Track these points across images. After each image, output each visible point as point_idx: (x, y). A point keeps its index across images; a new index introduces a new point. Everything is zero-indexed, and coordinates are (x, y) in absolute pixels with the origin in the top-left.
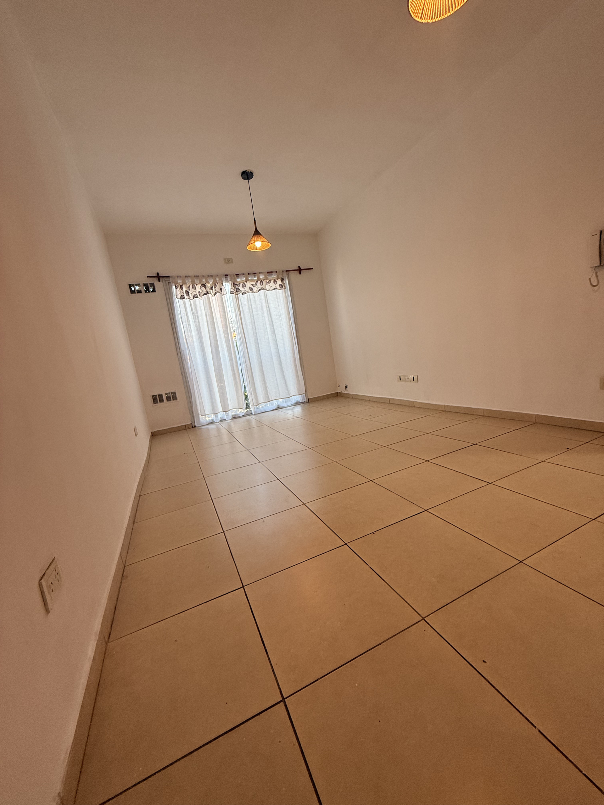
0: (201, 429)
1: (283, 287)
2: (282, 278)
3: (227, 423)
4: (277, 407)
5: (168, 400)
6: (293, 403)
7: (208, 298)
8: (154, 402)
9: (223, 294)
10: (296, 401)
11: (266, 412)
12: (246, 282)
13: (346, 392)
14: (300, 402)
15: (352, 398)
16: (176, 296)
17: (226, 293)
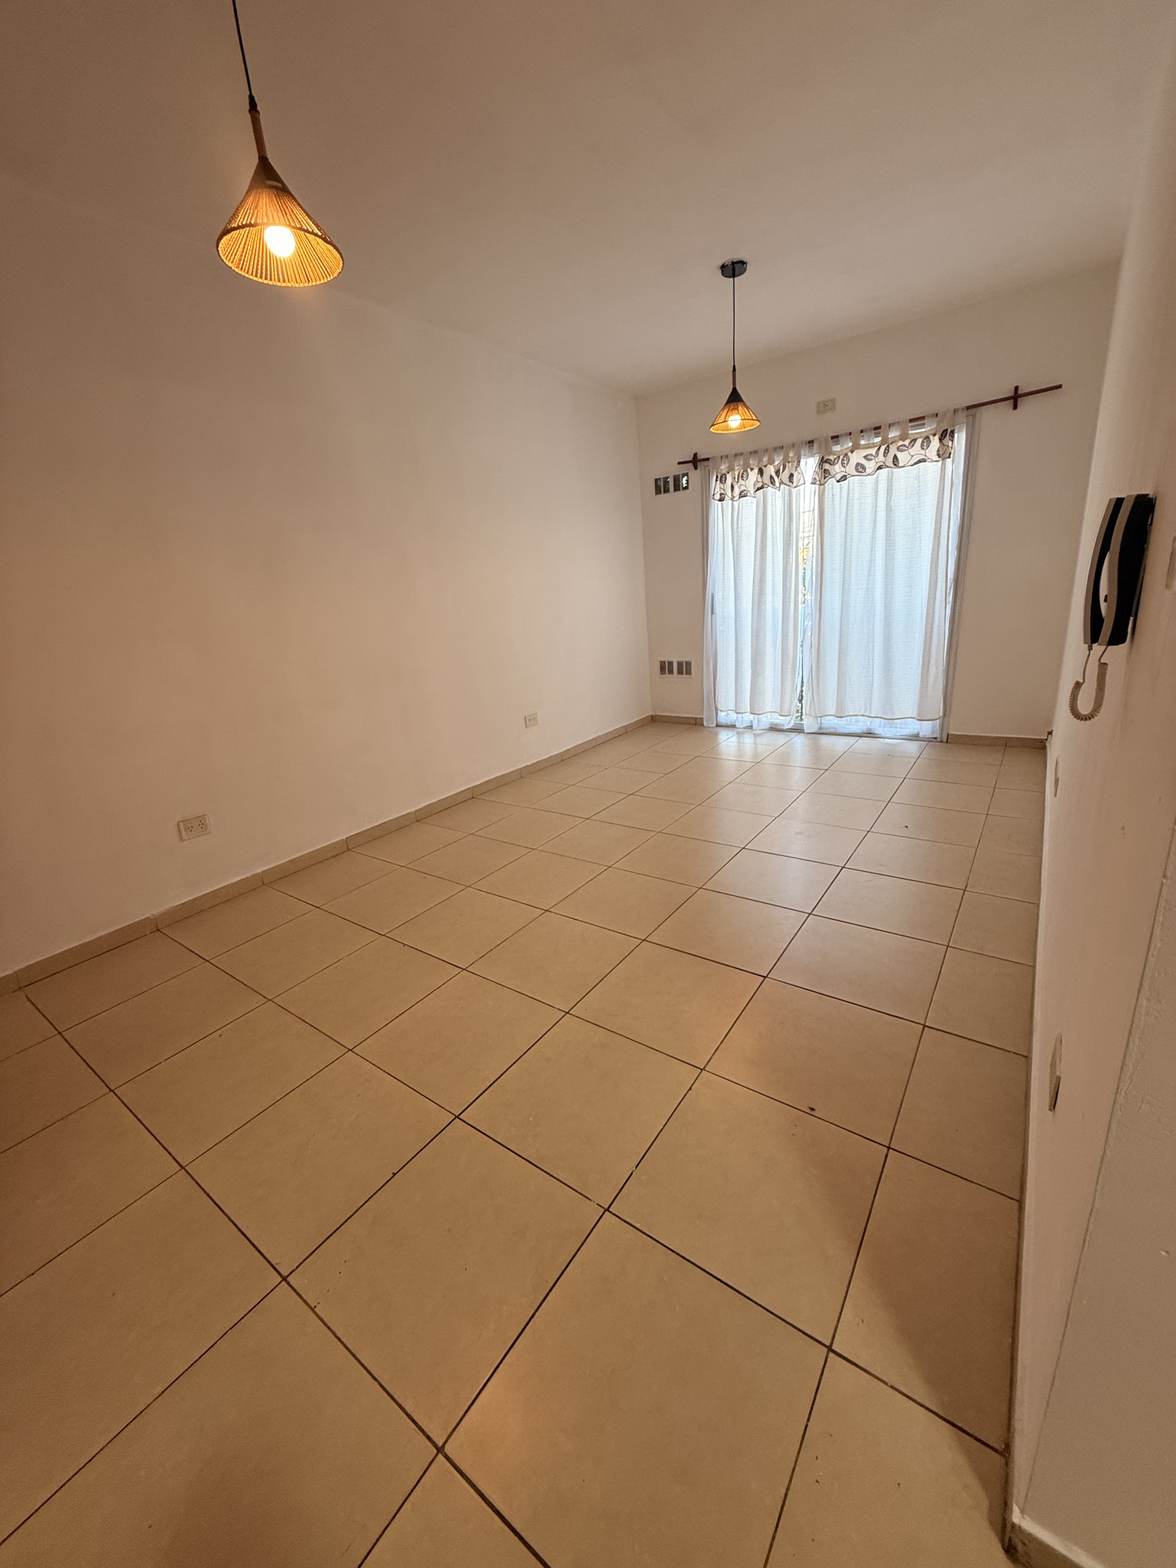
2: (947, 430)
5: (679, 673)
8: (661, 671)
10: (909, 732)
11: (836, 734)
14: (923, 735)
16: (714, 495)
17: (803, 482)
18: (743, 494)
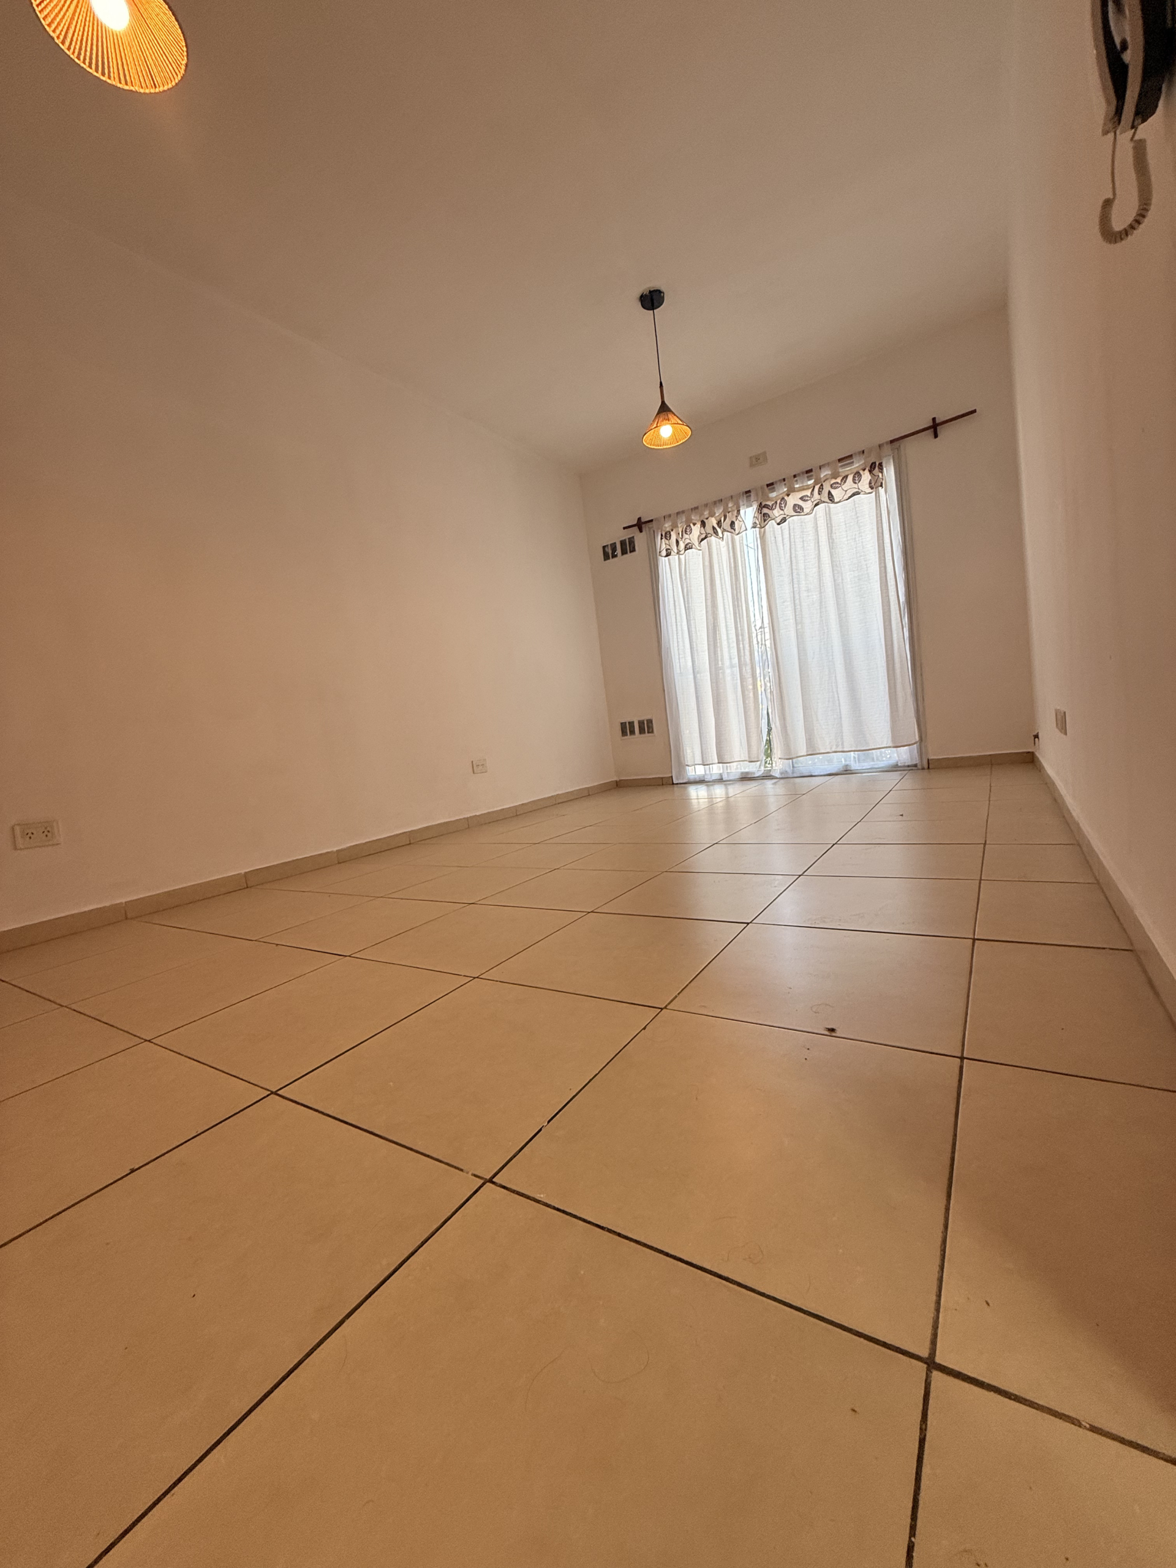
1: (879, 482)
5: (641, 732)
6: (884, 765)
8: (622, 733)
10: (890, 762)
13: (1037, 754)
14: (903, 764)
16: (660, 552)
17: (745, 529)
18: (688, 546)
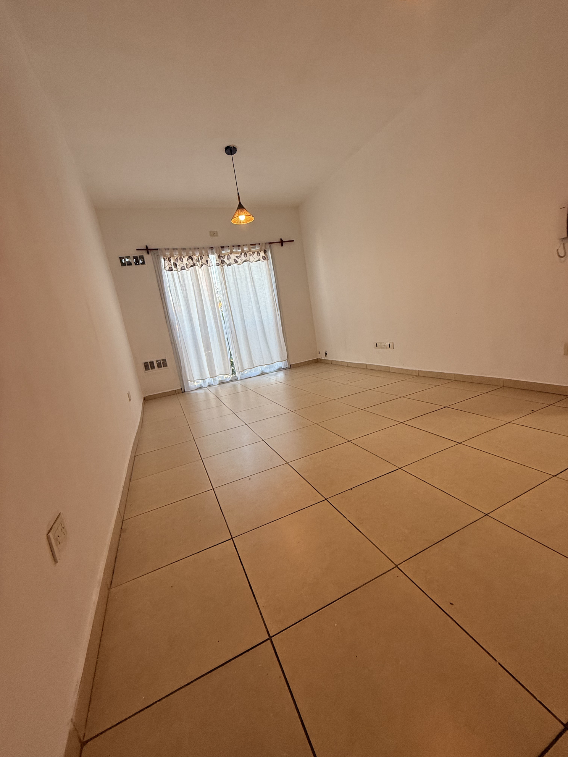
0: (190, 393)
1: (266, 258)
2: (265, 250)
3: (215, 388)
4: (261, 373)
5: (158, 367)
6: (277, 369)
7: (195, 270)
8: (145, 369)
9: (209, 265)
10: (278, 367)
11: (251, 377)
12: (231, 254)
13: (326, 358)
14: (283, 368)
15: (332, 364)
16: (164, 268)
17: (212, 265)
18: (183, 268)
